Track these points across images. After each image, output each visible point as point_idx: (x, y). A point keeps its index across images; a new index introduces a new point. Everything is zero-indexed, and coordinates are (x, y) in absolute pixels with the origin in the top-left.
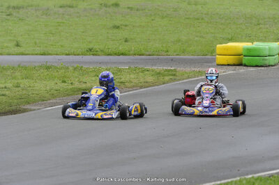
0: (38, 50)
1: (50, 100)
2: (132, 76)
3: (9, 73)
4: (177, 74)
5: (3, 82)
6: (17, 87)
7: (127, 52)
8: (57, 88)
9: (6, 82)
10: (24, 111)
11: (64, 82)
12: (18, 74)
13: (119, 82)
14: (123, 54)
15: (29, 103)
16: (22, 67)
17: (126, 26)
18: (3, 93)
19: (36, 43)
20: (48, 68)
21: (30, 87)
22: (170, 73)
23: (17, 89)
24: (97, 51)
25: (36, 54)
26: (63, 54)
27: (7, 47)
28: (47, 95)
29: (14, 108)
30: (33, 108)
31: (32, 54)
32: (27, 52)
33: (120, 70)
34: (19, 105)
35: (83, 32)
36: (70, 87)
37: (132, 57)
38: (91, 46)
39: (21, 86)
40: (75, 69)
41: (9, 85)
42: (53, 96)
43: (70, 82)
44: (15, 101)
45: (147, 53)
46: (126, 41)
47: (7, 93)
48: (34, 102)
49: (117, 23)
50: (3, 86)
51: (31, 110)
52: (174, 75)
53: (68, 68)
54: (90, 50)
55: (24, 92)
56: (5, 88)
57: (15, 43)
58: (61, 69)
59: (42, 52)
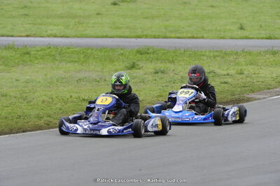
0: (263, 33)
1: (276, 88)
3: (231, 58)
5: (225, 68)
6: (241, 74)
9: (228, 69)
10: (248, 100)
12: (242, 60)
15: (253, 92)
16: (247, 52)
18: (226, 80)
19: (261, 26)
20: (274, 53)
21: (255, 74)
23: (241, 76)
25: (262, 38)
27: (230, 30)
28: (273, 83)
29: (237, 97)
30: (258, 96)
31: (258, 38)
32: (251, 36)
34: (243, 94)
39: (246, 72)
41: (232, 72)
44: (239, 89)
47: (230, 80)
48: (260, 90)
50: (226, 73)
51: (256, 99)
55: (249, 79)
56: (228, 75)
57: (239, 25)
59: (268, 36)
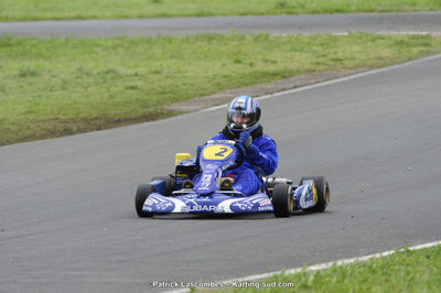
0: (193, 8)
1: (214, 93)
2: (356, 48)
3: (141, 49)
4: (433, 42)
5: (131, 65)
6: (156, 72)
7: (345, 7)
8: (225, 72)
9: (136, 66)
10: (170, 114)
11: (238, 61)
12: (157, 51)
13: (332, 60)
14: (337, 11)
15: (177, 101)
16: (165, 39)
18: (133, 84)
21: (179, 72)
22: (420, 41)
23: (157, 76)
24: (293, 7)
26: (235, 14)
27: (138, 4)
28: (209, 86)
29: (152, 109)
30: (184, 108)
31: (182, 16)
32: (172, 12)
33: (334, 39)
34: (161, 105)
36: (249, 70)
37: (354, 15)
39: (166, 71)
40: (256, 39)
41: (142, 70)
42: (220, 87)
43: (248, 62)
44: (155, 98)
45: (380, 8)
47: (139, 83)
48: (186, 98)
50: (132, 72)
51: (181, 113)
52: (427, 45)
53: (243, 38)
54: (282, 5)
55: (169, 82)
56: (136, 75)
58: (232, 39)
59: (198, 11)
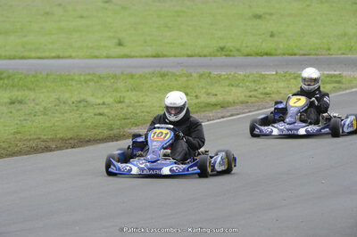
0: (150, 51)
2: (281, 84)
3: (107, 83)
4: (344, 80)
5: (99, 96)
6: (120, 102)
7: (273, 52)
9: (103, 97)
12: (120, 85)
13: (262, 94)
14: (267, 54)
15: (136, 125)
16: (127, 75)
17: (271, 14)
18: (101, 111)
19: (145, 42)
20: (163, 76)
21: (139, 102)
22: (333, 79)
23: (120, 105)
24: (231, 51)
25: (147, 56)
26: (183, 56)
27: (105, 47)
29: (115, 132)
31: (141, 57)
32: (133, 54)
33: (264, 77)
34: (123, 128)
35: (211, 24)
36: (195, 101)
37: (280, 57)
38: (222, 44)
39: (127, 101)
40: (201, 76)
41: (109, 100)
43: (194, 94)
44: (118, 122)
45: (301, 52)
46: (272, 35)
47: (106, 111)
49: (259, 11)
50: (101, 102)
52: (339, 82)
53: (191, 76)
54: (222, 49)
55: (130, 109)
56: (104, 104)
57: (116, 41)
58: (181, 76)
59: (154, 54)
